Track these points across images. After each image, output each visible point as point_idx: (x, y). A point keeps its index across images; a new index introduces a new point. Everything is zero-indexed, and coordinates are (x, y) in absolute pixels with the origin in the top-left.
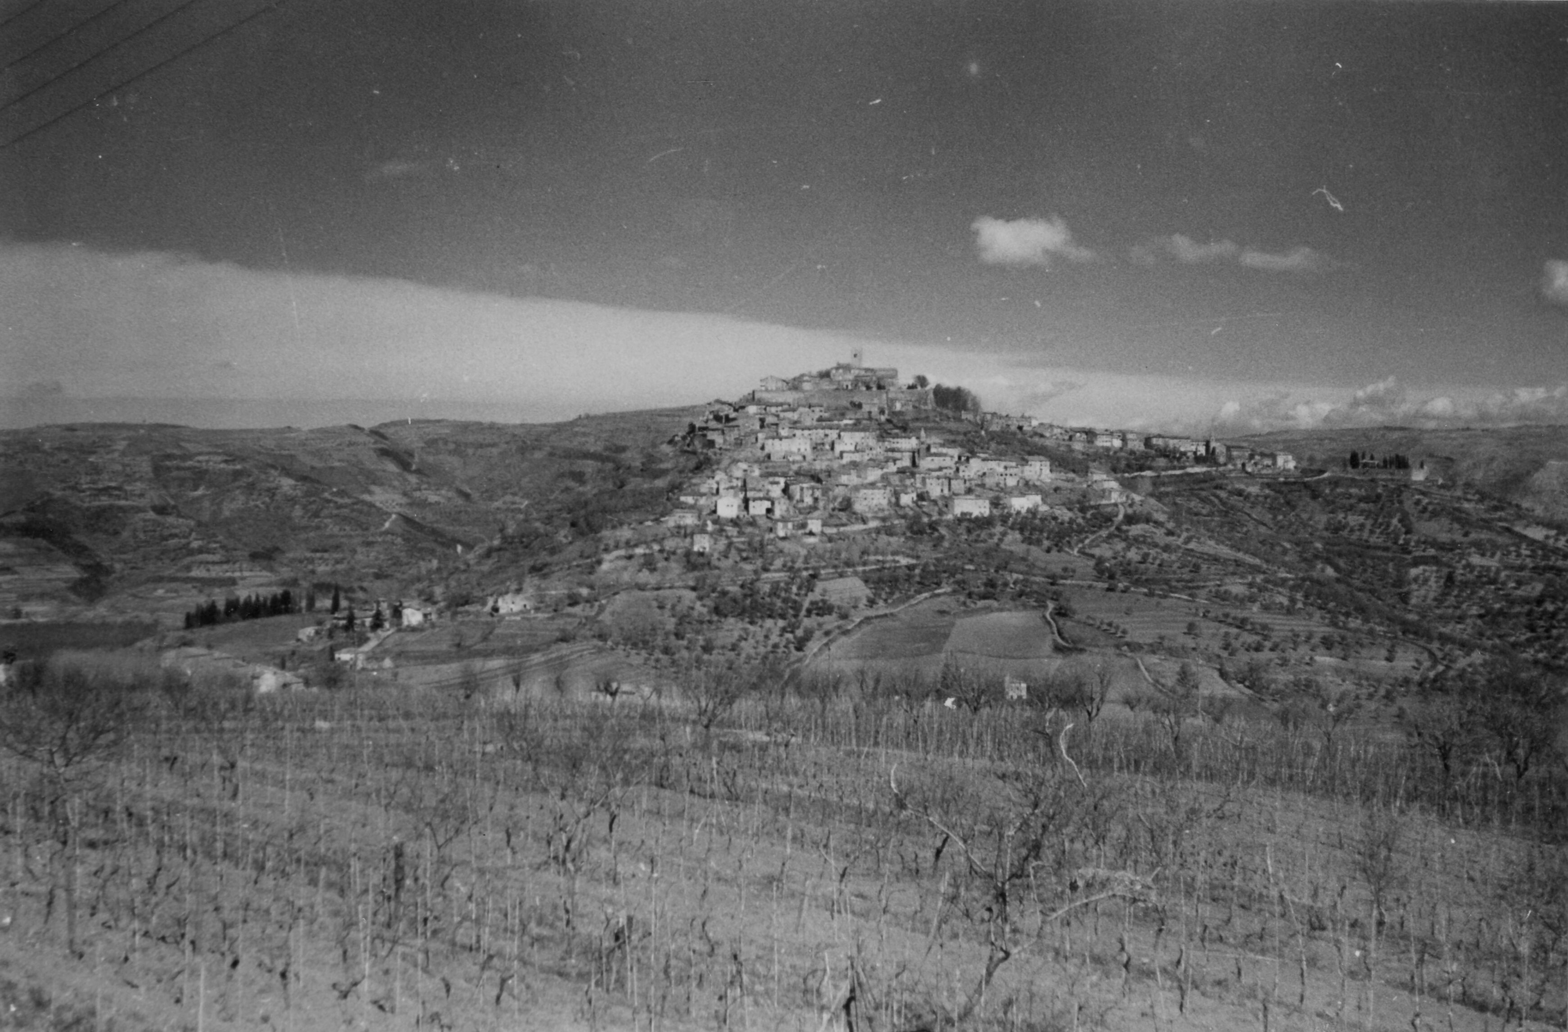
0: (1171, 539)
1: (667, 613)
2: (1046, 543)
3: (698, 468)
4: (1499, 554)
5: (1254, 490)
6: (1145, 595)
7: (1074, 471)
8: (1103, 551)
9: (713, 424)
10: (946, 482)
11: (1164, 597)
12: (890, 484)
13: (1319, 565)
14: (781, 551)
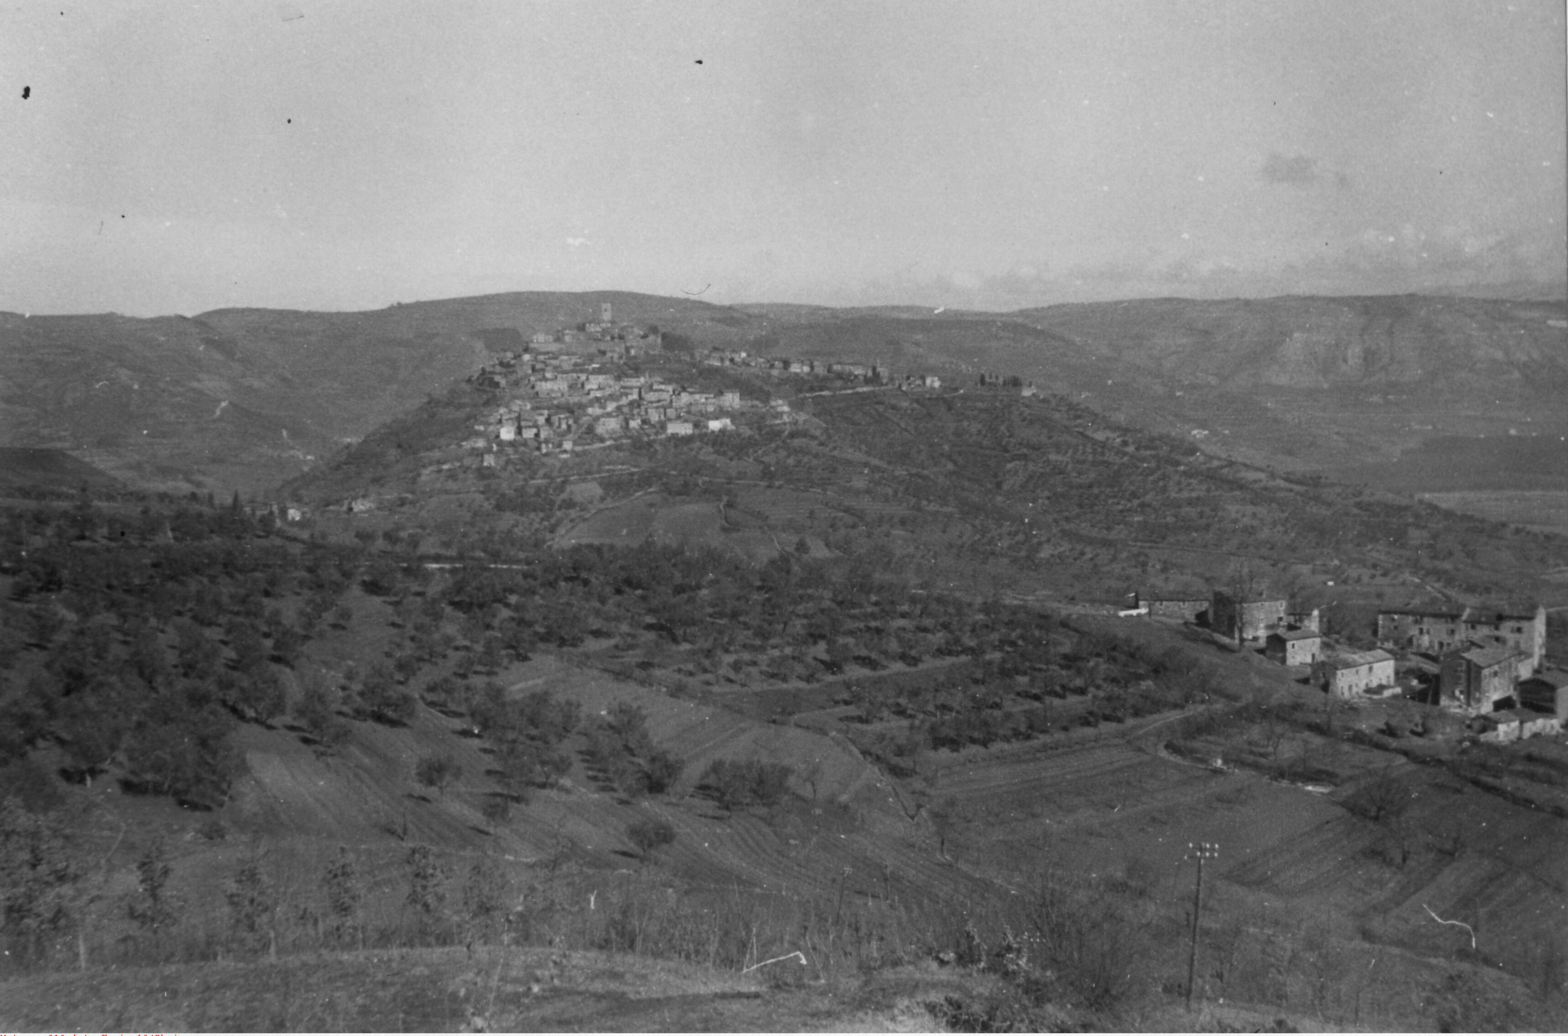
0: (820, 448)
1: (464, 509)
2: (731, 454)
3: (489, 402)
4: (1070, 451)
5: (905, 404)
6: (793, 490)
7: (758, 398)
8: (770, 459)
9: (498, 369)
10: (662, 410)
11: (806, 491)
12: (622, 413)
13: (943, 460)
14: (543, 464)
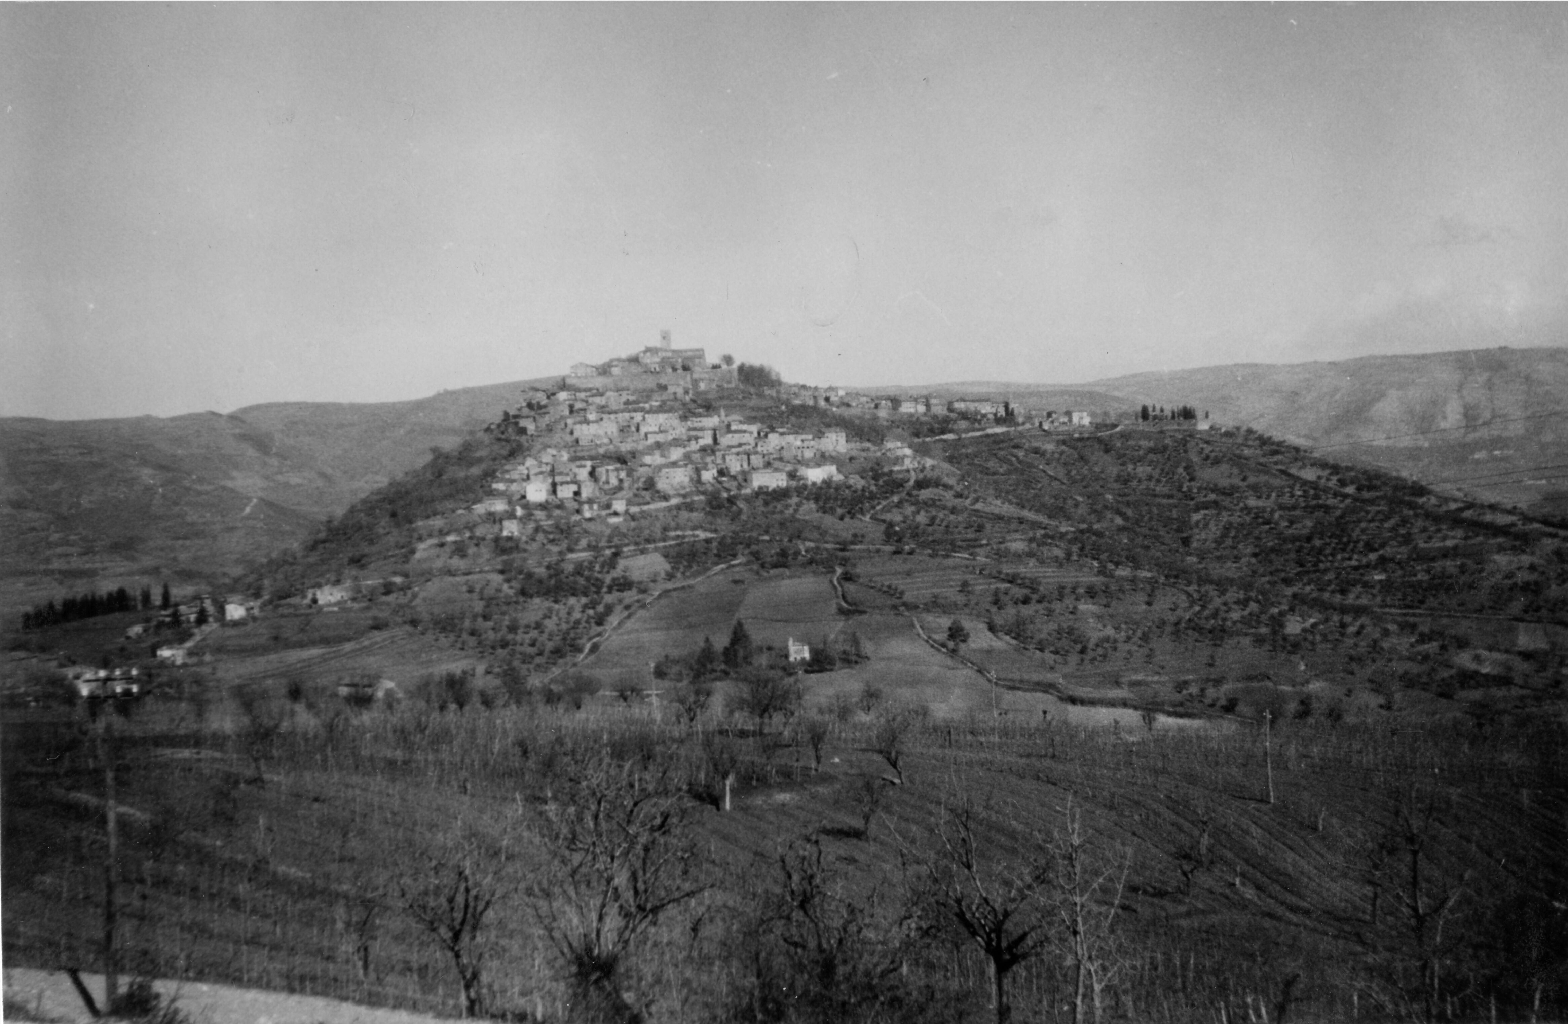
0: (958, 501)
1: (475, 596)
2: (840, 511)
3: (512, 454)
4: (1274, 495)
5: (1050, 447)
6: (930, 556)
7: (869, 440)
8: (893, 517)
9: (526, 411)
10: (745, 457)
11: (947, 556)
12: (692, 462)
13: (1109, 515)
14: (586, 532)
